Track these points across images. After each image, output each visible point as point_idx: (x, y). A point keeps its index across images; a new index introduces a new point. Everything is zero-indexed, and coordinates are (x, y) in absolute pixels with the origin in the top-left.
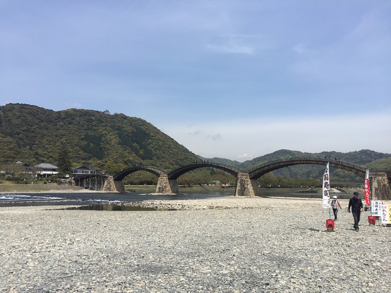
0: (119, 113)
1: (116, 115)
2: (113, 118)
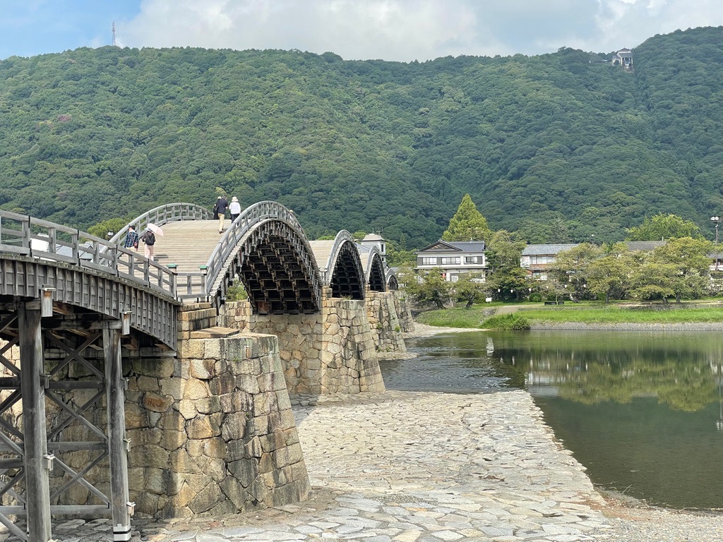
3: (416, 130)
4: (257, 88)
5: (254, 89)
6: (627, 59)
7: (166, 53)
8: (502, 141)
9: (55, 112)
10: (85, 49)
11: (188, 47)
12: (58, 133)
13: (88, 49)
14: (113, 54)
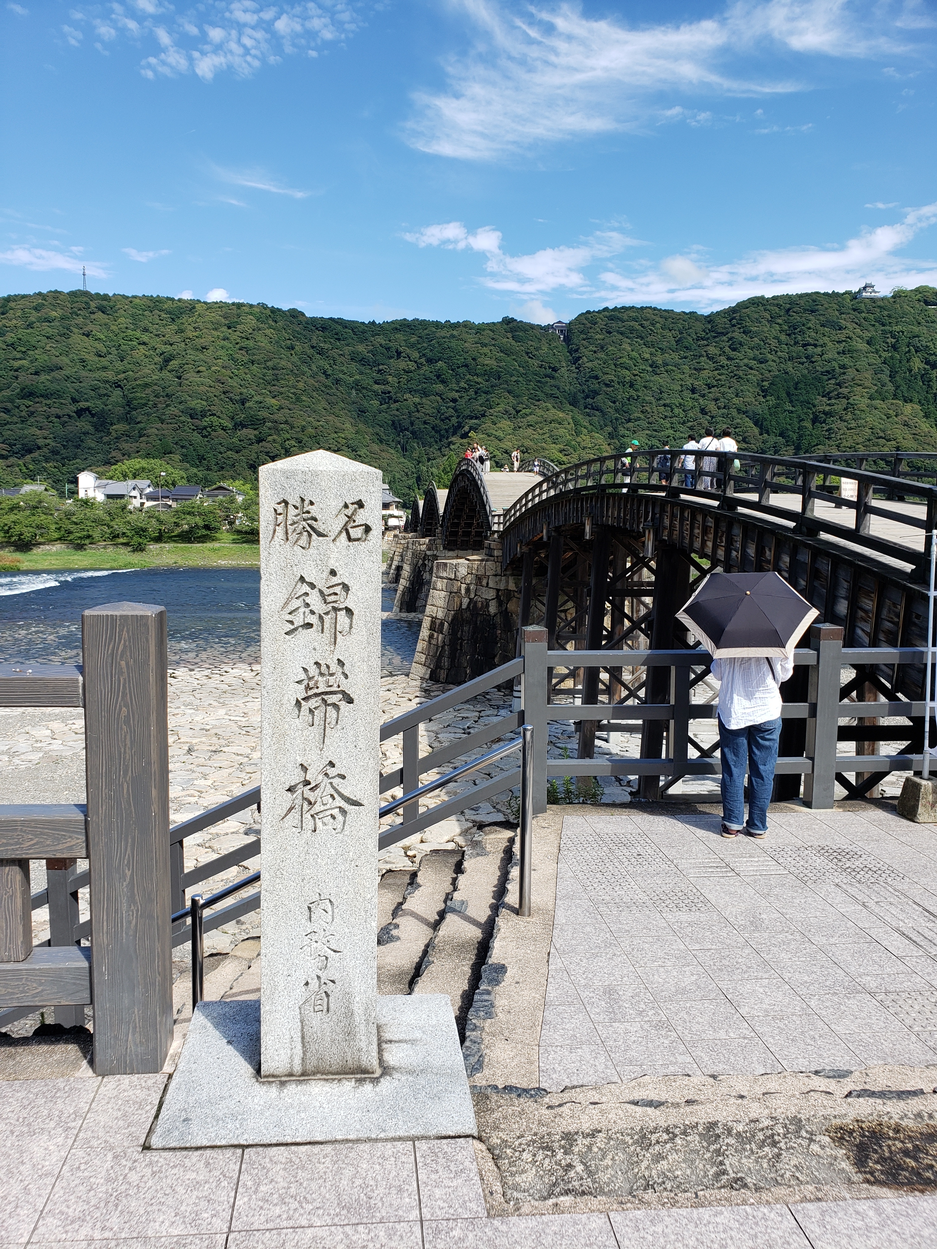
3: (376, 387)
4: (228, 339)
5: (224, 340)
6: (562, 331)
7: (138, 301)
8: (454, 401)
9: (30, 353)
10: (56, 292)
11: (158, 296)
12: (36, 373)
13: (60, 292)
14: (85, 299)
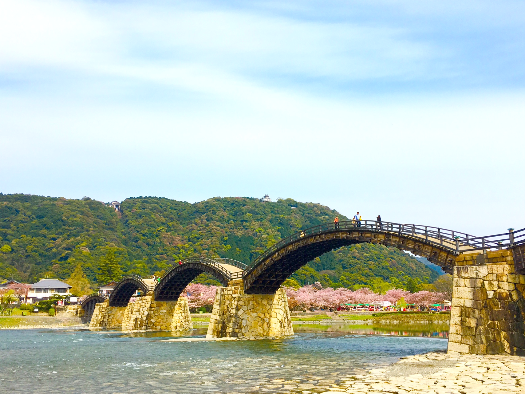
0: (284, 198)
1: (280, 201)
2: (274, 207)
6: (117, 206)
